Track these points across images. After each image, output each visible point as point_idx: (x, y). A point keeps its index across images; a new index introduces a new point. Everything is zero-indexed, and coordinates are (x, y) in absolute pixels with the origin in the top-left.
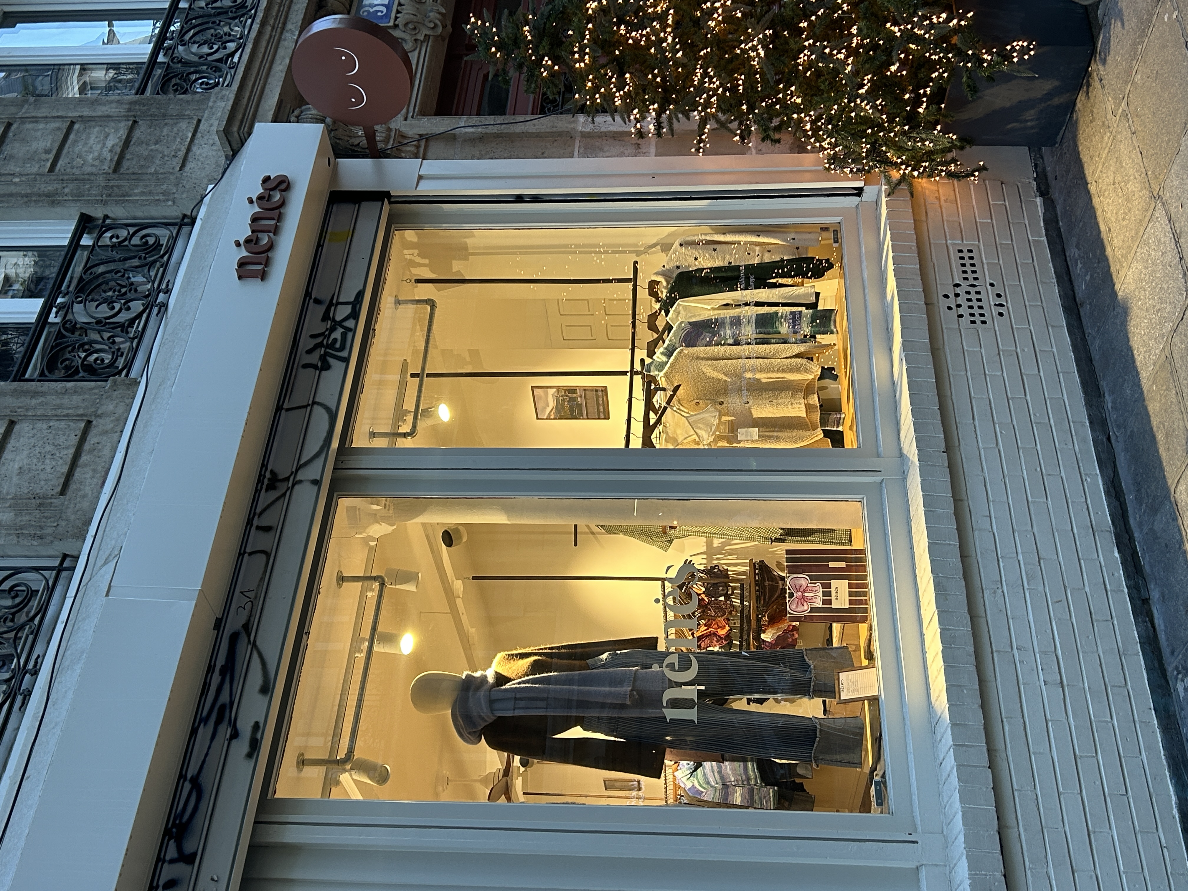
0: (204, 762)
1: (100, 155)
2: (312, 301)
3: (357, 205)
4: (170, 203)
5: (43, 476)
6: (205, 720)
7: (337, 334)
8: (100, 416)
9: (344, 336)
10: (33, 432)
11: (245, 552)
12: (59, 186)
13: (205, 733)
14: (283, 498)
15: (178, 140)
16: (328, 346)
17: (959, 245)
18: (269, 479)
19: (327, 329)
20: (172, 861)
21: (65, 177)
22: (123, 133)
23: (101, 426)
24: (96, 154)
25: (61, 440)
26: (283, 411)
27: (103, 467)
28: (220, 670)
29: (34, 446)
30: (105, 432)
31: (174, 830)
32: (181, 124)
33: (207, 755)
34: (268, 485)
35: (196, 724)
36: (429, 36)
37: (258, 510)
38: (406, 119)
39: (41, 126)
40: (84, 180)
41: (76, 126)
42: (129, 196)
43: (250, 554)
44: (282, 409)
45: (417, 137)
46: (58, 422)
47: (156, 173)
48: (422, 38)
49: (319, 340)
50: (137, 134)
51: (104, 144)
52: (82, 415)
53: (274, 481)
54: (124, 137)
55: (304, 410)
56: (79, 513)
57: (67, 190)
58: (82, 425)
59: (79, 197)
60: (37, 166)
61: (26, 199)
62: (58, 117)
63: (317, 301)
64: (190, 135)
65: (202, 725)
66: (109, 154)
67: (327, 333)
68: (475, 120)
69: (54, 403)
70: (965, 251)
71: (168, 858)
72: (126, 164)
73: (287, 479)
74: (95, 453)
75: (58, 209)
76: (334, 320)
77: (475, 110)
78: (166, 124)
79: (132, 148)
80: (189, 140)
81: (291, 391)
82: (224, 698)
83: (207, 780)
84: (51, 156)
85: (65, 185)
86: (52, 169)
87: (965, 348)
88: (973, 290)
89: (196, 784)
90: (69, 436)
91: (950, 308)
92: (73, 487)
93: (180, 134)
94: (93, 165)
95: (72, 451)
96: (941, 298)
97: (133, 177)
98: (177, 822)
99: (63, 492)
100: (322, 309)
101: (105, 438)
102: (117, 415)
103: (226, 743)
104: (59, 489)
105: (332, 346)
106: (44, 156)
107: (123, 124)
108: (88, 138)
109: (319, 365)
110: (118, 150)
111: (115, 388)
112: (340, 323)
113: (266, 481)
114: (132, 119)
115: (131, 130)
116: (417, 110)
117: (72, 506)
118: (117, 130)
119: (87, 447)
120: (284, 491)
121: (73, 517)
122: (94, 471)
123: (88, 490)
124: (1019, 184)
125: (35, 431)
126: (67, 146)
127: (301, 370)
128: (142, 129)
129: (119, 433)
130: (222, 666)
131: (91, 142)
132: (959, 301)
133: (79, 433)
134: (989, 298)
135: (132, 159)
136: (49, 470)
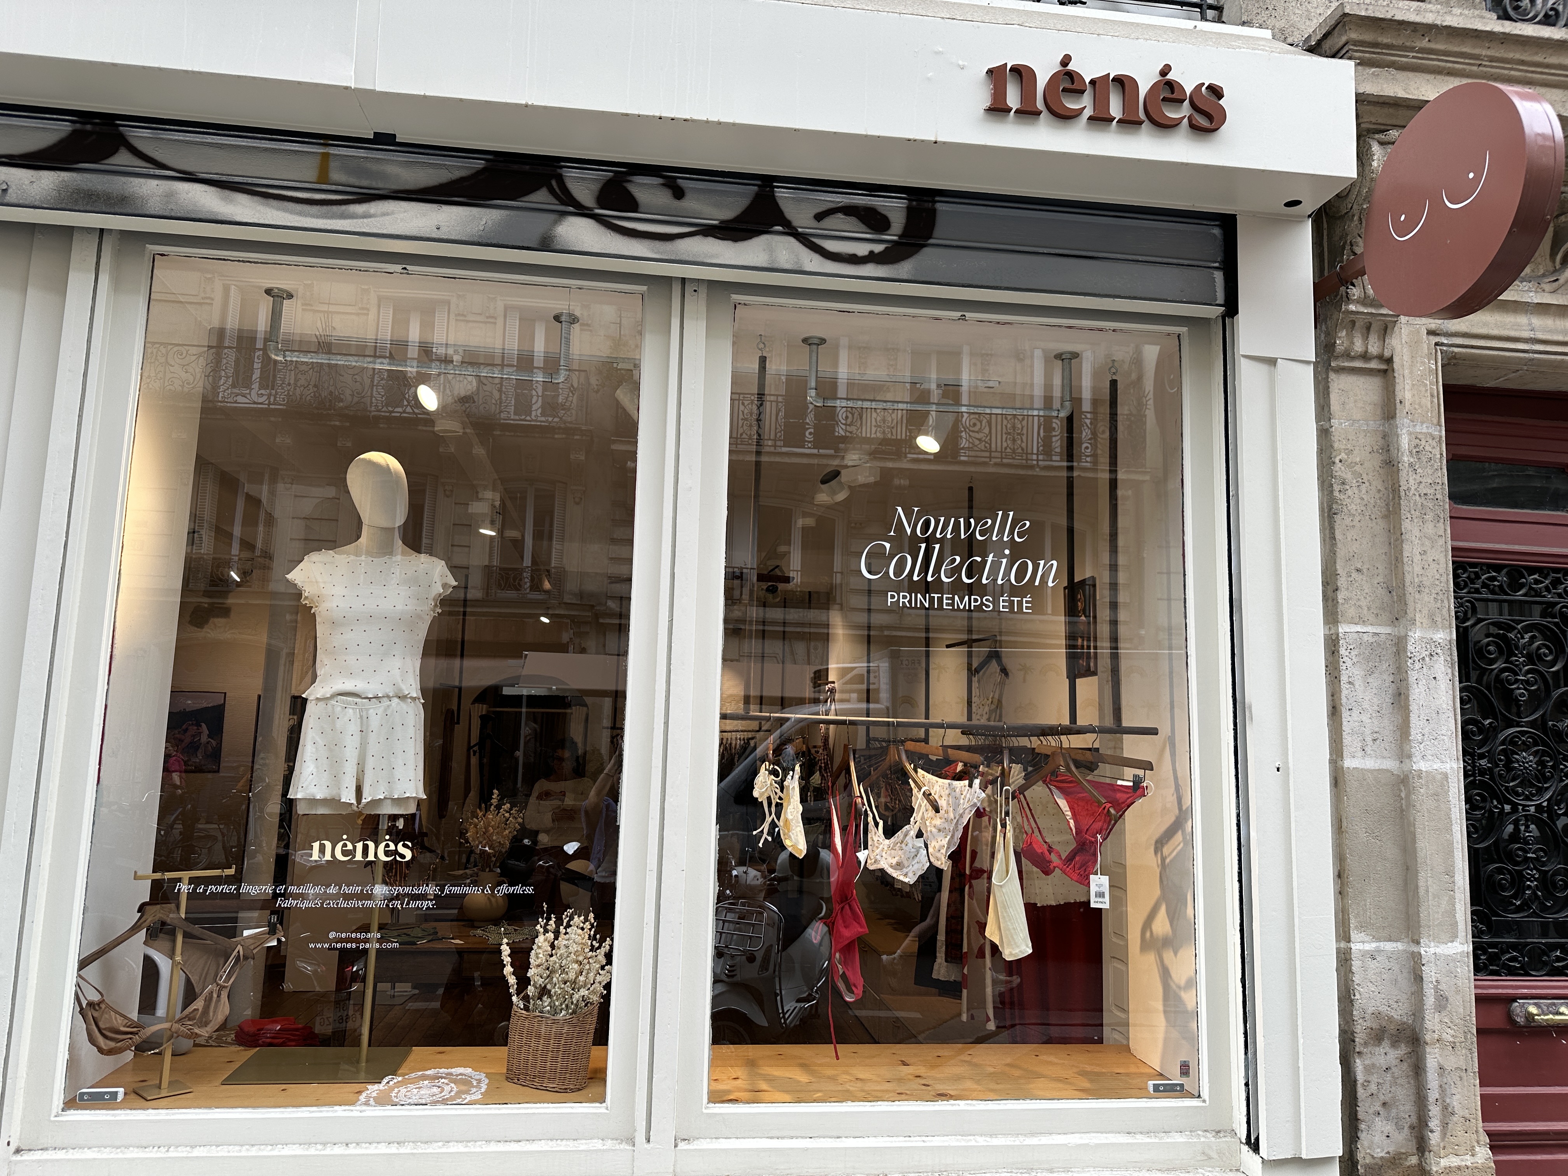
3: (1217, 265)
38: (1431, 333)
45: (1387, 354)
68: (1438, 451)
77: (1463, 451)
116: (1456, 350)
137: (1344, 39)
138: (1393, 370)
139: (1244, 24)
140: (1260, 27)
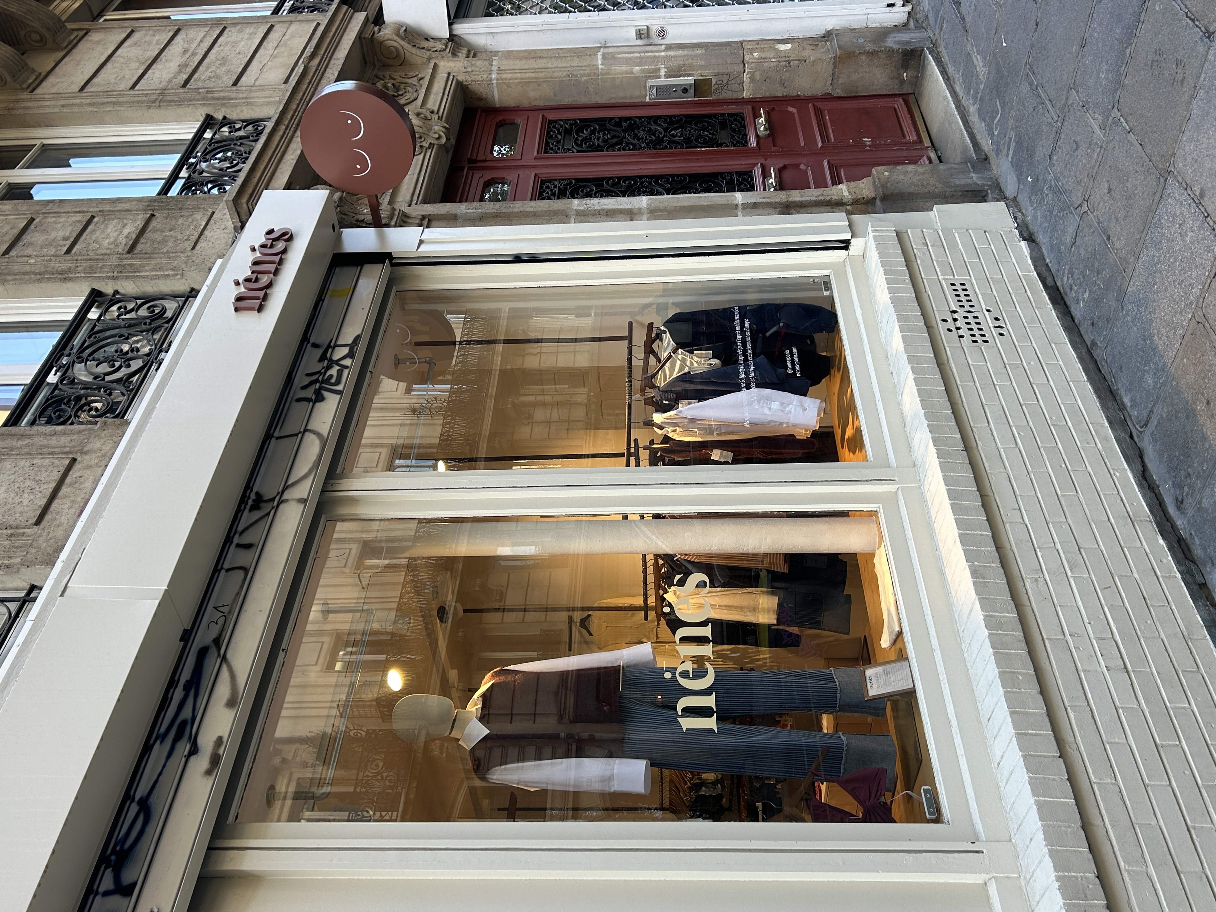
0: (156, 782)
1: (115, 240)
2: (309, 345)
3: (359, 268)
4: (179, 277)
5: (19, 509)
6: (163, 738)
7: (334, 371)
8: (86, 453)
9: (340, 373)
10: (14, 469)
11: (222, 568)
12: (73, 265)
13: (159, 751)
14: (267, 517)
15: (192, 227)
16: (323, 382)
17: (951, 279)
18: (254, 500)
19: (323, 368)
20: (106, 894)
21: (80, 258)
22: (140, 223)
23: (85, 462)
24: (112, 240)
25: (43, 475)
26: (273, 439)
27: (83, 498)
28: (184, 685)
29: (14, 482)
30: (89, 467)
31: (113, 857)
32: (196, 216)
33: (160, 774)
34: (252, 506)
35: (152, 741)
36: (434, 145)
37: (240, 529)
38: (410, 205)
39: (62, 220)
40: (98, 259)
41: (96, 220)
42: (140, 272)
43: (228, 570)
44: (273, 436)
45: (420, 216)
46: (42, 460)
47: (168, 252)
48: (427, 145)
49: (315, 377)
50: (154, 223)
51: (121, 232)
52: (68, 453)
53: (259, 502)
54: (141, 226)
55: (295, 437)
56: (51, 541)
57: (79, 269)
58: (67, 462)
59: (90, 273)
60: (54, 250)
61: (38, 277)
62: (79, 212)
63: (315, 346)
64: (204, 223)
65: (158, 742)
66: (124, 240)
67: (323, 370)
68: (475, 205)
69: (41, 443)
70: (958, 284)
71: (102, 889)
72: (139, 247)
73: (273, 499)
74: (76, 486)
75: (69, 285)
76: (330, 360)
78: (181, 216)
79: (147, 235)
80: (202, 227)
81: (283, 422)
82: (186, 713)
83: (158, 803)
84: (69, 243)
85: (78, 265)
86: (68, 252)
87: (970, 362)
88: (970, 315)
89: (145, 807)
90: (52, 471)
91: (949, 330)
92: (48, 517)
93: (195, 223)
94: (108, 248)
95: (53, 485)
96: (939, 322)
97: (146, 256)
98: (118, 848)
99: (38, 522)
100: (319, 352)
101: (88, 472)
102: (103, 452)
103: (184, 760)
104: (34, 520)
105: (328, 381)
106: (61, 243)
107: (140, 217)
108: (106, 227)
109: (313, 397)
110: (134, 236)
111: (105, 428)
112: (337, 362)
113: (250, 502)
114: (150, 212)
115: (148, 222)
116: (420, 198)
117: (45, 534)
118: (135, 221)
119: (68, 480)
120: (268, 511)
121: (44, 545)
122: (73, 502)
123: (63, 519)
124: (1002, 233)
125: (17, 468)
126: (85, 234)
127: (295, 404)
128: (159, 220)
129: (103, 467)
130: (187, 681)
131: (109, 230)
132: (958, 324)
133: (62, 470)
134: (987, 321)
135: (146, 243)
136: (26, 503)
137: (245, 205)
138: (430, 215)
139: (210, 270)
140: (214, 264)
